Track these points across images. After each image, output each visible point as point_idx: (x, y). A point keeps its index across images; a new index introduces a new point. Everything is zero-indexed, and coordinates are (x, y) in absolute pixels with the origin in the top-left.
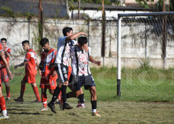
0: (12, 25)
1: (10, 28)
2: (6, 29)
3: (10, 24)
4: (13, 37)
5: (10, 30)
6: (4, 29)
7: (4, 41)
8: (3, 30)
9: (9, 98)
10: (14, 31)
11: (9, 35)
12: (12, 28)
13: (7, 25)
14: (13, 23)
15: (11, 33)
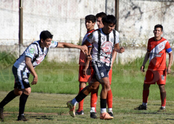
0: (168, 6)
1: (164, 10)
2: (159, 12)
3: (165, 4)
4: (168, 22)
5: (164, 13)
6: (156, 12)
7: (159, 29)
8: (154, 13)
9: (164, 107)
10: (170, 15)
11: (164, 19)
12: (168, 10)
13: (160, 6)
14: (168, 3)
15: (166, 16)
